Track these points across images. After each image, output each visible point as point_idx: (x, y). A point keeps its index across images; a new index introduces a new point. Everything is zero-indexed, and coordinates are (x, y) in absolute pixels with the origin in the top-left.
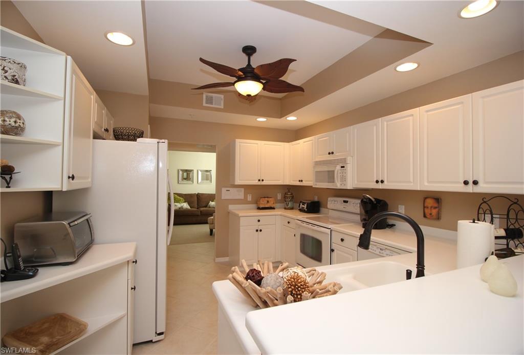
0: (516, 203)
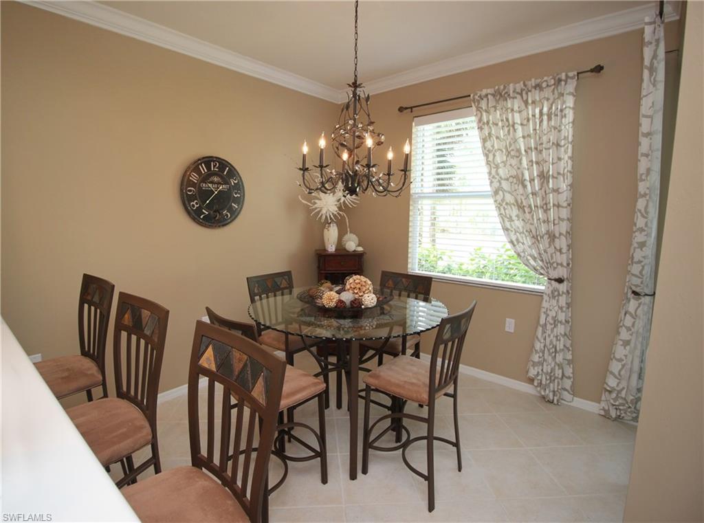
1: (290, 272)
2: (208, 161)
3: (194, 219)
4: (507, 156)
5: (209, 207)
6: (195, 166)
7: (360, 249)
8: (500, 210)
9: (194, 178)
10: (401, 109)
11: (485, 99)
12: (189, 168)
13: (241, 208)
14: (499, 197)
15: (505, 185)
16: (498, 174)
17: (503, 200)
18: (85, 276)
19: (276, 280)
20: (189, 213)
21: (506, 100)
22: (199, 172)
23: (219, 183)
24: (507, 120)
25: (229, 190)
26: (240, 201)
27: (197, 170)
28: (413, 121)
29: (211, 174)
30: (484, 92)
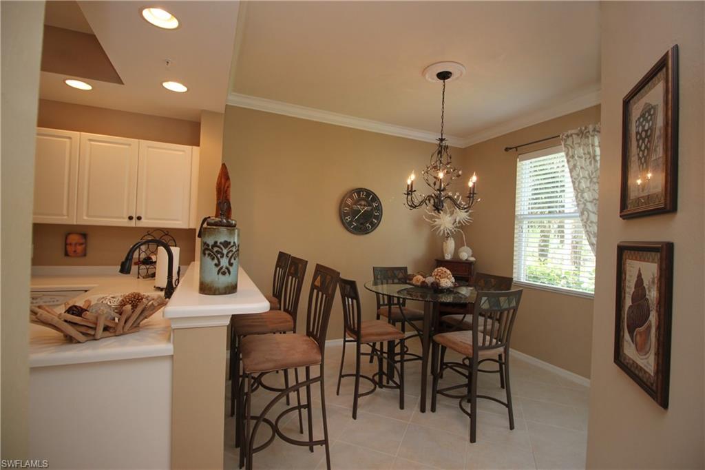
0: (167, 235)
1: (406, 268)
2: (359, 191)
3: (347, 228)
4: (590, 182)
5: (357, 221)
6: (350, 193)
7: (472, 259)
8: (586, 228)
9: (349, 202)
10: (507, 149)
11: (570, 138)
12: (346, 195)
13: (379, 223)
14: (585, 217)
15: (589, 206)
16: (583, 198)
17: (588, 219)
18: (280, 252)
19: (395, 272)
20: (343, 224)
21: (588, 137)
22: (352, 199)
23: (365, 206)
24: (589, 153)
25: (372, 210)
26: (379, 218)
27: (351, 197)
28: (518, 157)
29: (360, 199)
30: (570, 132)
